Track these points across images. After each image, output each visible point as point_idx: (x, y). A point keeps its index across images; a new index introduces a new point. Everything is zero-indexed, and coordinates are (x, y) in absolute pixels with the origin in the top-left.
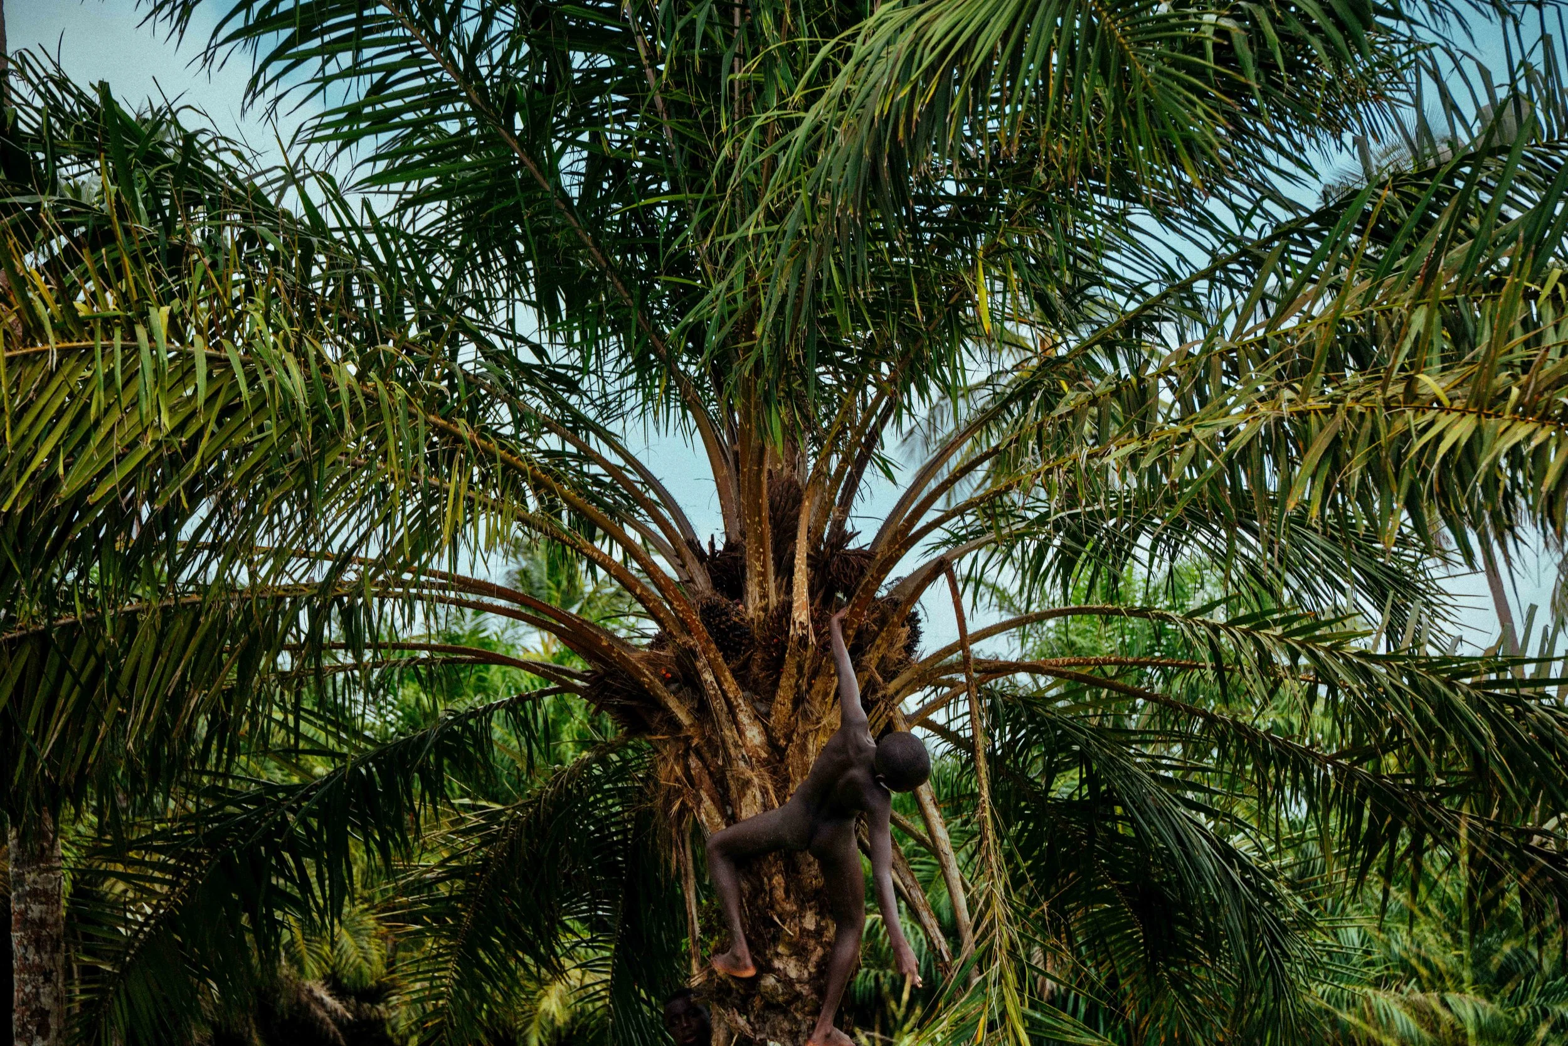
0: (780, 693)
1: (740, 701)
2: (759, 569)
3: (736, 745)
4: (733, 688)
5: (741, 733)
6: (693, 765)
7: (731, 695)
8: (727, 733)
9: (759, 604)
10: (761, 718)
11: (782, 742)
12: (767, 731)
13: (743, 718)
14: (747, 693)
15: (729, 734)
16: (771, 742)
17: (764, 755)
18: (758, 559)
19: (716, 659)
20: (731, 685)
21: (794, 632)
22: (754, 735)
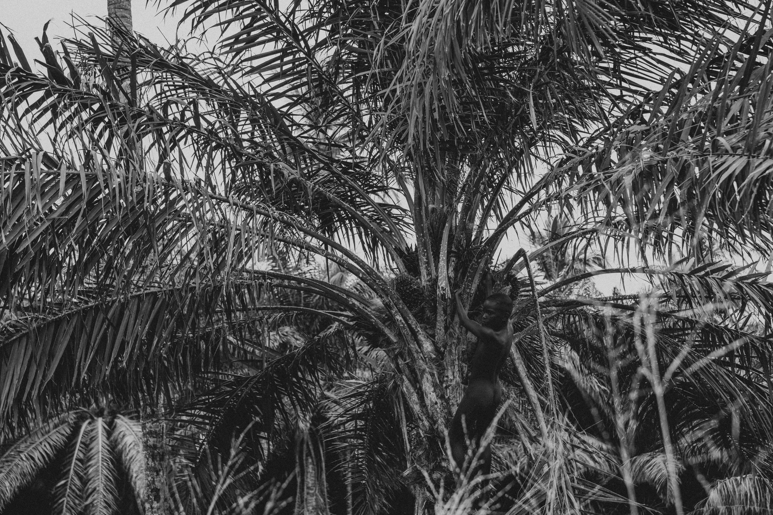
0: (438, 324)
1: (419, 329)
2: (425, 260)
3: (417, 352)
4: (414, 323)
5: (420, 345)
6: (400, 363)
7: (413, 326)
8: (412, 346)
9: (427, 278)
10: (431, 337)
11: (442, 349)
12: (434, 344)
13: (421, 337)
14: (422, 325)
15: (414, 346)
16: (437, 349)
17: (434, 356)
18: (424, 255)
19: (403, 308)
20: (413, 321)
21: (439, 292)
22: (428, 346)
